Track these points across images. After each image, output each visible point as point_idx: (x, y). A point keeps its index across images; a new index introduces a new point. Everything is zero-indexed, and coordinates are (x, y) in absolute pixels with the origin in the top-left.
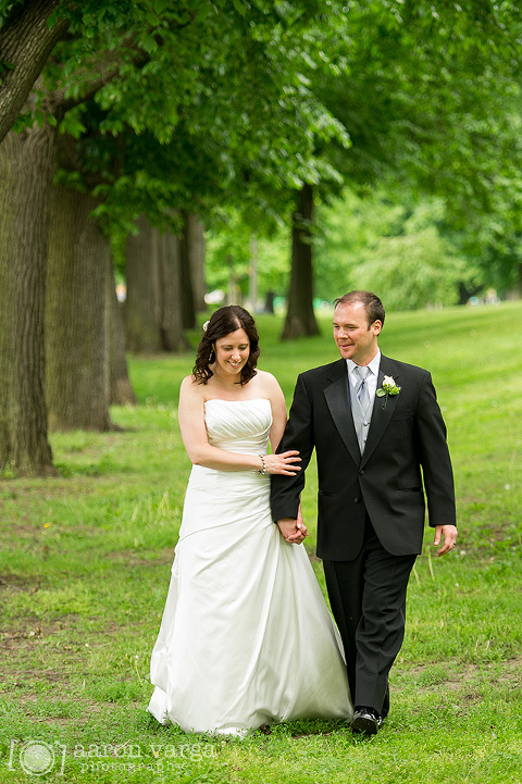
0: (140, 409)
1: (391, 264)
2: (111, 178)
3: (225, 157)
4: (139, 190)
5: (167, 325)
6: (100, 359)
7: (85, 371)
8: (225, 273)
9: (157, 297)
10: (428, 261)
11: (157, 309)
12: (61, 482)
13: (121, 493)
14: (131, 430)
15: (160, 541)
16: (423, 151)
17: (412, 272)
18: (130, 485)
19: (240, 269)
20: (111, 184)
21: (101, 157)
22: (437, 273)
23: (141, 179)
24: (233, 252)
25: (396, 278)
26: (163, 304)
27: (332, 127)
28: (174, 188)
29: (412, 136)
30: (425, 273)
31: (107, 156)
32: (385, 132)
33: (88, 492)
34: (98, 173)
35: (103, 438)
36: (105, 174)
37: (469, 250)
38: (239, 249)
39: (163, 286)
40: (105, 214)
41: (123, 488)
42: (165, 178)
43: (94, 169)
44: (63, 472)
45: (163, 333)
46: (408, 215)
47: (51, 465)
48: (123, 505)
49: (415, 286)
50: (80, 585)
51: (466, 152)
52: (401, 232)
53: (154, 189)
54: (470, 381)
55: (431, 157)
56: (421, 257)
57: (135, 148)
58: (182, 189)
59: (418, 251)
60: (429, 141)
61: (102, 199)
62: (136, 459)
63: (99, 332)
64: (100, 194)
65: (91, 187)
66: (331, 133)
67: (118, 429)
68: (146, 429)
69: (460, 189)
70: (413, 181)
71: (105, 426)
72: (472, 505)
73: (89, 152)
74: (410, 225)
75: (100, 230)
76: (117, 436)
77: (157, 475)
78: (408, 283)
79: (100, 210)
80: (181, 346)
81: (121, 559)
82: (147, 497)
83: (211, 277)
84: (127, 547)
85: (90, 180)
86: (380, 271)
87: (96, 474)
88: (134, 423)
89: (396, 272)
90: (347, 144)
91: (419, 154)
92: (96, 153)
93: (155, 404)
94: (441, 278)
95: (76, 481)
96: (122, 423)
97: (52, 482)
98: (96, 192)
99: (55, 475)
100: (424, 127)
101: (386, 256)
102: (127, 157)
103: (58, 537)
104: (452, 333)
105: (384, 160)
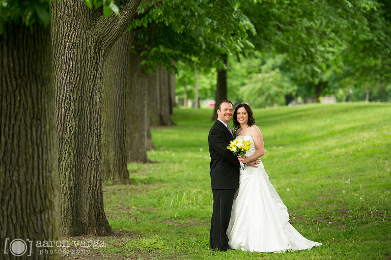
0: (158, 152)
1: (258, 86)
2: (149, 48)
3: (201, 39)
4: (162, 53)
5: (163, 113)
6: (143, 130)
7: (136, 135)
8: (182, 89)
9: (159, 101)
10: (275, 84)
11: (159, 106)
12: (134, 186)
13: (162, 192)
14: (156, 162)
15: (186, 215)
16: (284, 36)
17: (268, 89)
18: (165, 188)
19: (189, 87)
20: (149, 51)
21: (144, 38)
22: (280, 90)
23: (162, 49)
24: (186, 80)
25: (261, 92)
26: (161, 104)
27: (248, 25)
28: (178, 53)
29: (279, 28)
30: (274, 89)
31: (147, 38)
32: (266, 26)
33: (146, 191)
34: (143, 45)
35: (145, 166)
36: (146, 46)
37: (294, 80)
38: (189, 78)
39: (161, 96)
40: (146, 64)
41: (162, 189)
42: (173, 48)
43: (141, 44)
44: (132, 182)
45: (161, 117)
46: (263, 63)
47: (128, 179)
48: (164, 198)
49: (269, 96)
50: (157, 236)
51: (303, 35)
52: (260, 71)
53: (168, 53)
54: (306, 140)
55: (288, 38)
56: (272, 82)
57: (160, 34)
58: (181, 53)
59: (271, 80)
60: (288, 31)
61: (145, 57)
62: (163, 176)
63: (143, 118)
64: (144, 55)
65: (140, 52)
66: (247, 28)
67: (151, 162)
68: (164, 162)
69: (301, 52)
70: (273, 48)
71: (145, 161)
72: (328, 200)
73: (139, 36)
74: (264, 68)
75: (144, 71)
76: (151, 165)
77: (176, 184)
78: (267, 94)
79: (143, 62)
80: (169, 123)
81: (171, 224)
82: (174, 194)
83: (177, 91)
84: (171, 218)
85: (139, 49)
86: (253, 89)
87: (149, 183)
88: (158, 159)
89: (261, 89)
90: (255, 33)
91: (282, 37)
92: (142, 36)
93: (164, 150)
94: (281, 92)
95: (140, 186)
96: (152, 159)
97: (130, 187)
98: (142, 55)
99: (130, 183)
100: (284, 24)
101: (256, 82)
102: (156, 38)
103: (139, 212)
104: (292, 118)
105: (266, 39)
